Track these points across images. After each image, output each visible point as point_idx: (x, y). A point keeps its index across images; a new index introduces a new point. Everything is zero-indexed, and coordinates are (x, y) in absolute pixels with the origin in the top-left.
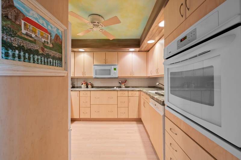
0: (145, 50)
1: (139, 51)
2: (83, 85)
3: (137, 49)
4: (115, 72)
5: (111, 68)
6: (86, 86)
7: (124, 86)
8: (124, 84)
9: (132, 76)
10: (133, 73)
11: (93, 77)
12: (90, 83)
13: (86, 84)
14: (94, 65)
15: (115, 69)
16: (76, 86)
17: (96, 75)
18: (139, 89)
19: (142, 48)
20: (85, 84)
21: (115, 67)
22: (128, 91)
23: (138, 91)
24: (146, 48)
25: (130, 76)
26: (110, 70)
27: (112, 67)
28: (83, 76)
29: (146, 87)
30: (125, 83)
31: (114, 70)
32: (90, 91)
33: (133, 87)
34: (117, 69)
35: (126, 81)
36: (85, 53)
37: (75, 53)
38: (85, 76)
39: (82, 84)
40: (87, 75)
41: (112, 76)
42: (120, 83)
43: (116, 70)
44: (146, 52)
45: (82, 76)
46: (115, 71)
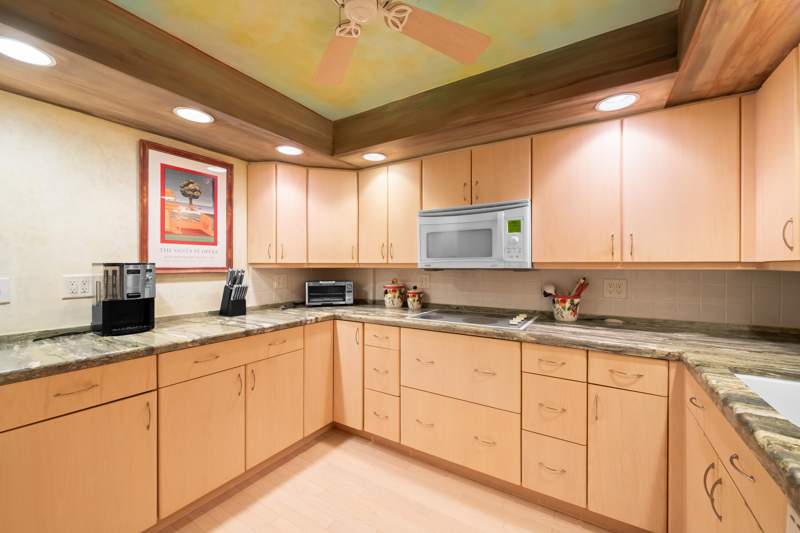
0: (729, 77)
1: (670, 104)
2: (389, 295)
3: (658, 89)
4: (515, 243)
5: (495, 221)
6: (398, 302)
7: (568, 315)
8: (568, 305)
9: (617, 258)
10: (627, 239)
11: (419, 266)
12: (415, 288)
13: (397, 294)
14: (424, 215)
15: (515, 226)
16: (371, 297)
17: (428, 257)
18: (667, 350)
19: (694, 72)
20: (394, 291)
21: (514, 215)
22: (588, 348)
23: (666, 359)
24: (738, 59)
25: (609, 259)
26: (490, 230)
27: (502, 215)
28: (385, 261)
29: (732, 333)
30: (578, 296)
31: (510, 231)
32: (397, 329)
33: (629, 324)
34: (527, 225)
35: (583, 287)
36: (390, 167)
37: (361, 173)
38: (390, 261)
39: (386, 292)
40: (400, 258)
41: (502, 260)
42: (546, 295)
43: (519, 230)
44: (733, 100)
45: (381, 261)
46: (516, 237)
